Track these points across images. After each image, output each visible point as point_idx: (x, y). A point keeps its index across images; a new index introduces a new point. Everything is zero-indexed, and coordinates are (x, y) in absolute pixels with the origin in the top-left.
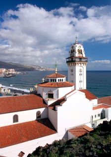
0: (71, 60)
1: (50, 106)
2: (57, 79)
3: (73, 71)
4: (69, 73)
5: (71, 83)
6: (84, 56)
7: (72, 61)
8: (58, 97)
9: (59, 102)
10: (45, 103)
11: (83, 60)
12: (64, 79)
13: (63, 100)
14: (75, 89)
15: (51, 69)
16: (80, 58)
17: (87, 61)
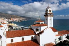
1: (37, 34)
2: (40, 23)
4: (45, 20)
10: (35, 33)
13: (43, 32)
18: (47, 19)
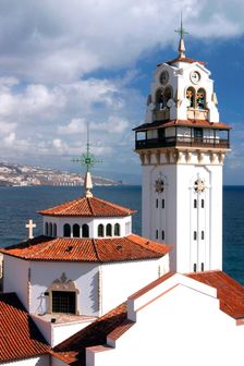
0: (154, 134)
1: (58, 349)
2: (94, 225)
3: (164, 186)
4: (148, 196)
5: (154, 243)
6: (215, 118)
7: (158, 139)
8: (96, 307)
9: (103, 332)
10: (37, 334)
11: (209, 137)
12: (125, 224)
13: (121, 320)
14: (173, 271)
15: (68, 179)
16: (198, 130)
17: (225, 143)
18: (160, 186)
